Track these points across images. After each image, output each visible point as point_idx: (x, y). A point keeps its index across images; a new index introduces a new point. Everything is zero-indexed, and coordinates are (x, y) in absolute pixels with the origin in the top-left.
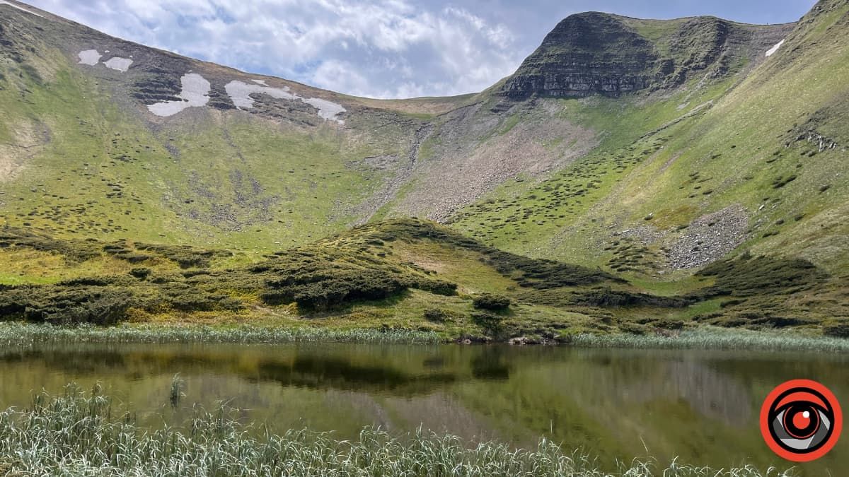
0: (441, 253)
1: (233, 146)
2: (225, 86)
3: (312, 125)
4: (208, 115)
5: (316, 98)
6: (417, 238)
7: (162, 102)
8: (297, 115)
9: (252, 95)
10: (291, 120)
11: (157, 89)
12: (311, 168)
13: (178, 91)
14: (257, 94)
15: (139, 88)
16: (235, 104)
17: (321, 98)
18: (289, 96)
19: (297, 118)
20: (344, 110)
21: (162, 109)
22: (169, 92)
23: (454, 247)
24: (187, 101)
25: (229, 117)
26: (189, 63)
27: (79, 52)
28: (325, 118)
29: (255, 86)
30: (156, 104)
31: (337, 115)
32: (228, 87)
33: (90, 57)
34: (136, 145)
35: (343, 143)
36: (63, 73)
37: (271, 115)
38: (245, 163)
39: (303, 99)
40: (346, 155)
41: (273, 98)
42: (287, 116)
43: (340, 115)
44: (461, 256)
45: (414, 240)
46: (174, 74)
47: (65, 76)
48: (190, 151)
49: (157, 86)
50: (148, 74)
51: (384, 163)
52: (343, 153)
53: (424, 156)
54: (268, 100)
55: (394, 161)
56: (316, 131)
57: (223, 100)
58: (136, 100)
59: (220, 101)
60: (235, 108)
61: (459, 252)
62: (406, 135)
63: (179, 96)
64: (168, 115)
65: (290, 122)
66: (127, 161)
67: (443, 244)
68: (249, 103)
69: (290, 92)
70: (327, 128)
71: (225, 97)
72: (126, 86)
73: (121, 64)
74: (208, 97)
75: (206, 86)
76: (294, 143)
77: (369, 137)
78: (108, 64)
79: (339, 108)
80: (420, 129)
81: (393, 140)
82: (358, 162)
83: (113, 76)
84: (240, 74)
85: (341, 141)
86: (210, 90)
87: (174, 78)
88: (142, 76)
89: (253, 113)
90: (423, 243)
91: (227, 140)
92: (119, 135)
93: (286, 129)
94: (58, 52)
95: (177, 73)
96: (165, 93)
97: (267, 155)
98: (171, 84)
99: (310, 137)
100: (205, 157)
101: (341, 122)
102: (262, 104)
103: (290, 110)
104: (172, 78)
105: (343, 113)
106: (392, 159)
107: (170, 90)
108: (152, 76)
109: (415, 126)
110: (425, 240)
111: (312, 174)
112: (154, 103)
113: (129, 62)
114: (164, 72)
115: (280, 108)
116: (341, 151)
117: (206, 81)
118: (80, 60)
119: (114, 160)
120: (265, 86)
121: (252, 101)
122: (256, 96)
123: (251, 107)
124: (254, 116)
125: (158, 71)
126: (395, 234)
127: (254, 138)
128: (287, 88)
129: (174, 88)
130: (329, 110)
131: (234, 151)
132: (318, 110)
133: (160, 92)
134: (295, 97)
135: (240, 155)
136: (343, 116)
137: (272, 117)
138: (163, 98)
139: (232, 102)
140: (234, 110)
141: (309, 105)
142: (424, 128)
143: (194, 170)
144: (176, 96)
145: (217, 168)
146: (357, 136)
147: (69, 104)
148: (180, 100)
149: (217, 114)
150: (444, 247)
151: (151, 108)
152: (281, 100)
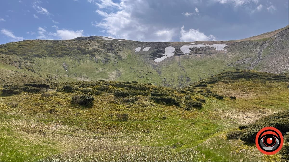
0: (253, 86)
1: (182, 67)
2: (180, 48)
3: (214, 54)
4: (174, 58)
5: (215, 44)
6: (234, 79)
7: (158, 58)
8: (208, 52)
9: (190, 49)
10: (205, 54)
11: (157, 54)
12: (212, 69)
13: (164, 53)
14: (192, 48)
15: (151, 55)
16: (184, 53)
17: (217, 44)
18: (204, 46)
19: (207, 53)
20: (227, 46)
21: (158, 60)
22: (161, 54)
23: (265, 82)
24: (167, 56)
25: (181, 58)
26: (168, 44)
27: (135, 49)
28: (219, 50)
29: (191, 45)
30: (157, 59)
31: (224, 48)
32: (181, 48)
33: (138, 49)
34: (147, 73)
35: (227, 58)
36: (129, 55)
37: (197, 54)
38: (185, 72)
39: (210, 46)
40: (228, 62)
41: (198, 48)
42: (204, 53)
43: (225, 48)
44: (271, 87)
45: (232, 81)
46: (163, 48)
47: (130, 56)
48: (165, 71)
49: (157, 53)
50: (154, 50)
51: (245, 61)
52: (227, 61)
53: (265, 54)
54: (196, 49)
55: (250, 60)
56: (215, 56)
57: (179, 52)
58: (150, 59)
59: (178, 53)
60: (184, 54)
61: (269, 84)
62: (255, 48)
63: (164, 55)
64: (160, 61)
65: (205, 55)
66: (142, 78)
67: (256, 81)
68: (189, 52)
69: (204, 45)
70: (219, 53)
71: (180, 51)
72: (148, 55)
73: (147, 49)
74: (174, 53)
75: (173, 49)
76: (206, 62)
77: (238, 53)
78: (143, 50)
79: (225, 45)
80: (262, 45)
81: (249, 52)
82: (233, 63)
83: (144, 53)
84: (186, 43)
85: (225, 57)
86: (175, 50)
87: (163, 49)
88: (153, 51)
89: (190, 55)
90: (239, 82)
91: (180, 66)
92: (142, 70)
93: (203, 57)
94: (129, 50)
95: (164, 47)
96: (159, 54)
97: (195, 68)
98: (161, 51)
99: (213, 58)
100: (170, 73)
101: (226, 50)
102: (194, 51)
103: (205, 51)
104: (162, 49)
105: (226, 47)
106: (249, 59)
107: (161, 53)
108: (155, 50)
109: (260, 44)
110: (241, 80)
111: (212, 71)
112: (156, 58)
113: (149, 48)
114: (159, 48)
115: (201, 51)
116: (226, 61)
117: (174, 48)
118: (135, 51)
119: (138, 79)
120: (195, 45)
121: (190, 50)
122: (191, 49)
123: (190, 53)
124: (191, 55)
125: (157, 48)
126: (217, 79)
127: (190, 63)
128: (204, 43)
129: (163, 52)
130: (220, 47)
131: (182, 69)
132: (216, 48)
133: (158, 55)
134: (206, 46)
135: (184, 70)
136: (227, 48)
137: (197, 55)
138: (159, 56)
139: (183, 53)
140: (183, 55)
141: (212, 47)
142: (264, 44)
143: (165, 77)
144: (163, 55)
145: (174, 75)
146: (233, 54)
147: (129, 64)
148: (164, 56)
149: (177, 58)
150: (256, 83)
151: (155, 60)
152: (201, 48)
